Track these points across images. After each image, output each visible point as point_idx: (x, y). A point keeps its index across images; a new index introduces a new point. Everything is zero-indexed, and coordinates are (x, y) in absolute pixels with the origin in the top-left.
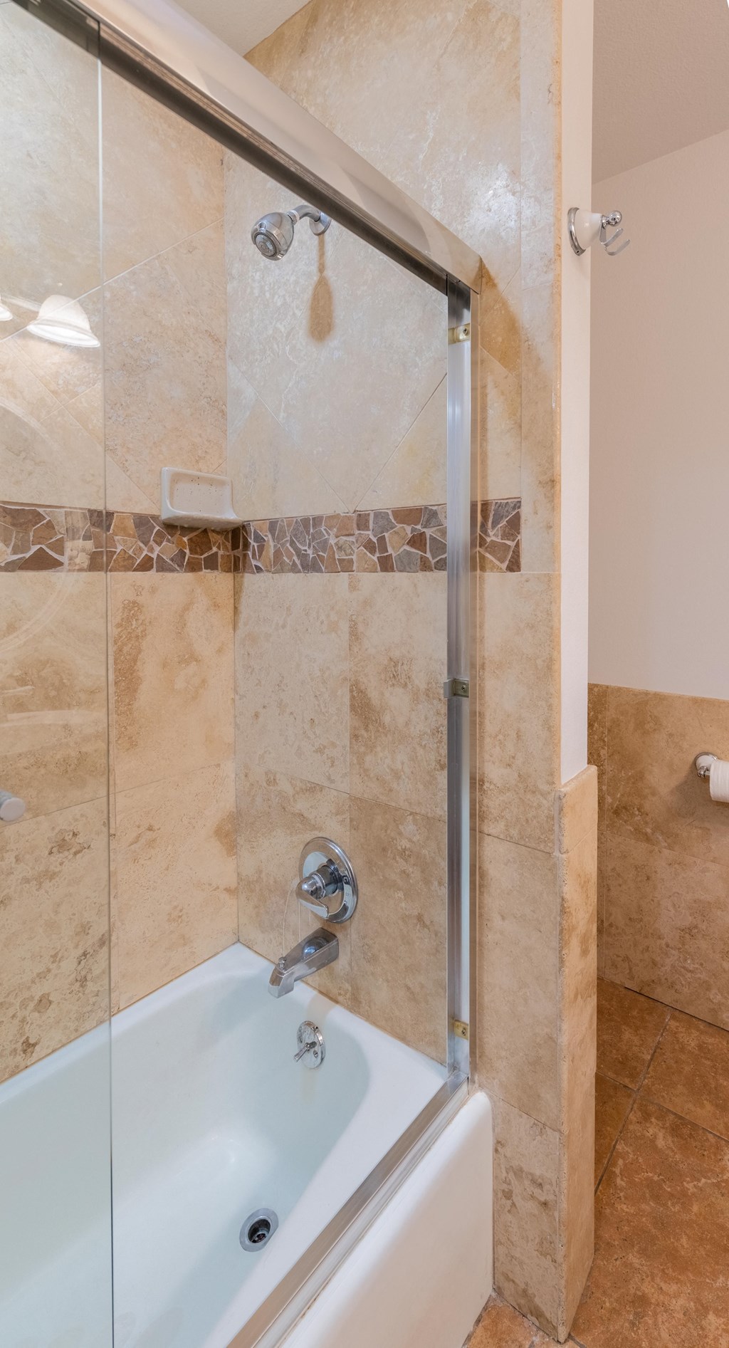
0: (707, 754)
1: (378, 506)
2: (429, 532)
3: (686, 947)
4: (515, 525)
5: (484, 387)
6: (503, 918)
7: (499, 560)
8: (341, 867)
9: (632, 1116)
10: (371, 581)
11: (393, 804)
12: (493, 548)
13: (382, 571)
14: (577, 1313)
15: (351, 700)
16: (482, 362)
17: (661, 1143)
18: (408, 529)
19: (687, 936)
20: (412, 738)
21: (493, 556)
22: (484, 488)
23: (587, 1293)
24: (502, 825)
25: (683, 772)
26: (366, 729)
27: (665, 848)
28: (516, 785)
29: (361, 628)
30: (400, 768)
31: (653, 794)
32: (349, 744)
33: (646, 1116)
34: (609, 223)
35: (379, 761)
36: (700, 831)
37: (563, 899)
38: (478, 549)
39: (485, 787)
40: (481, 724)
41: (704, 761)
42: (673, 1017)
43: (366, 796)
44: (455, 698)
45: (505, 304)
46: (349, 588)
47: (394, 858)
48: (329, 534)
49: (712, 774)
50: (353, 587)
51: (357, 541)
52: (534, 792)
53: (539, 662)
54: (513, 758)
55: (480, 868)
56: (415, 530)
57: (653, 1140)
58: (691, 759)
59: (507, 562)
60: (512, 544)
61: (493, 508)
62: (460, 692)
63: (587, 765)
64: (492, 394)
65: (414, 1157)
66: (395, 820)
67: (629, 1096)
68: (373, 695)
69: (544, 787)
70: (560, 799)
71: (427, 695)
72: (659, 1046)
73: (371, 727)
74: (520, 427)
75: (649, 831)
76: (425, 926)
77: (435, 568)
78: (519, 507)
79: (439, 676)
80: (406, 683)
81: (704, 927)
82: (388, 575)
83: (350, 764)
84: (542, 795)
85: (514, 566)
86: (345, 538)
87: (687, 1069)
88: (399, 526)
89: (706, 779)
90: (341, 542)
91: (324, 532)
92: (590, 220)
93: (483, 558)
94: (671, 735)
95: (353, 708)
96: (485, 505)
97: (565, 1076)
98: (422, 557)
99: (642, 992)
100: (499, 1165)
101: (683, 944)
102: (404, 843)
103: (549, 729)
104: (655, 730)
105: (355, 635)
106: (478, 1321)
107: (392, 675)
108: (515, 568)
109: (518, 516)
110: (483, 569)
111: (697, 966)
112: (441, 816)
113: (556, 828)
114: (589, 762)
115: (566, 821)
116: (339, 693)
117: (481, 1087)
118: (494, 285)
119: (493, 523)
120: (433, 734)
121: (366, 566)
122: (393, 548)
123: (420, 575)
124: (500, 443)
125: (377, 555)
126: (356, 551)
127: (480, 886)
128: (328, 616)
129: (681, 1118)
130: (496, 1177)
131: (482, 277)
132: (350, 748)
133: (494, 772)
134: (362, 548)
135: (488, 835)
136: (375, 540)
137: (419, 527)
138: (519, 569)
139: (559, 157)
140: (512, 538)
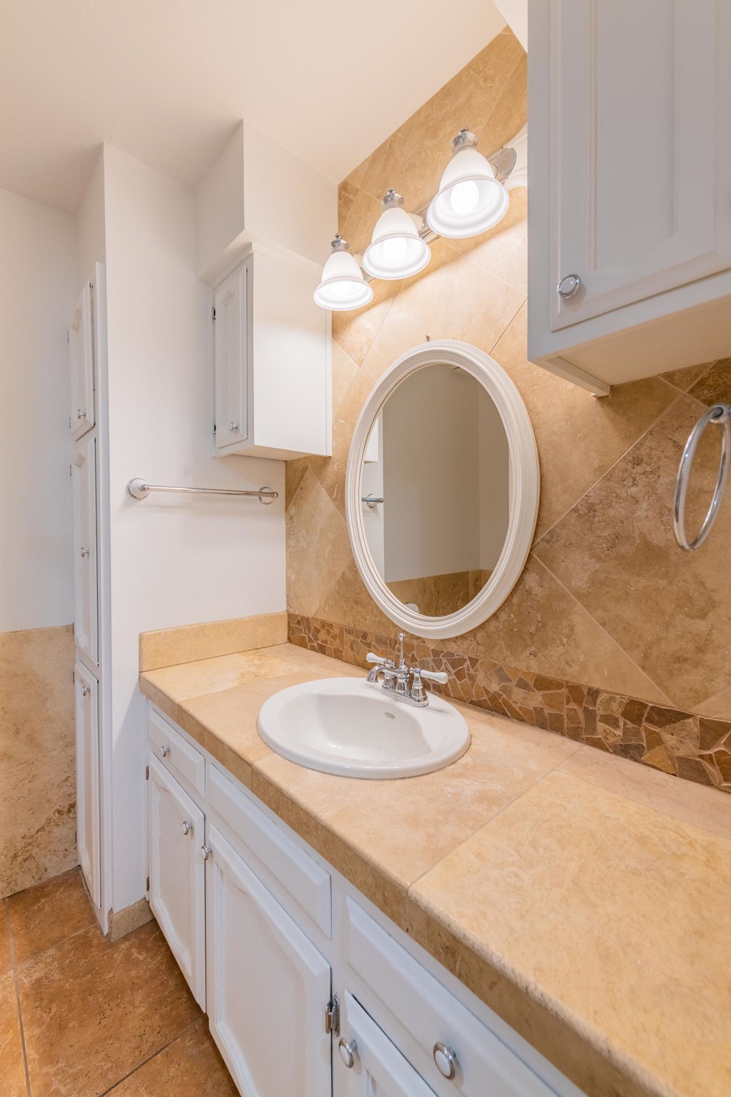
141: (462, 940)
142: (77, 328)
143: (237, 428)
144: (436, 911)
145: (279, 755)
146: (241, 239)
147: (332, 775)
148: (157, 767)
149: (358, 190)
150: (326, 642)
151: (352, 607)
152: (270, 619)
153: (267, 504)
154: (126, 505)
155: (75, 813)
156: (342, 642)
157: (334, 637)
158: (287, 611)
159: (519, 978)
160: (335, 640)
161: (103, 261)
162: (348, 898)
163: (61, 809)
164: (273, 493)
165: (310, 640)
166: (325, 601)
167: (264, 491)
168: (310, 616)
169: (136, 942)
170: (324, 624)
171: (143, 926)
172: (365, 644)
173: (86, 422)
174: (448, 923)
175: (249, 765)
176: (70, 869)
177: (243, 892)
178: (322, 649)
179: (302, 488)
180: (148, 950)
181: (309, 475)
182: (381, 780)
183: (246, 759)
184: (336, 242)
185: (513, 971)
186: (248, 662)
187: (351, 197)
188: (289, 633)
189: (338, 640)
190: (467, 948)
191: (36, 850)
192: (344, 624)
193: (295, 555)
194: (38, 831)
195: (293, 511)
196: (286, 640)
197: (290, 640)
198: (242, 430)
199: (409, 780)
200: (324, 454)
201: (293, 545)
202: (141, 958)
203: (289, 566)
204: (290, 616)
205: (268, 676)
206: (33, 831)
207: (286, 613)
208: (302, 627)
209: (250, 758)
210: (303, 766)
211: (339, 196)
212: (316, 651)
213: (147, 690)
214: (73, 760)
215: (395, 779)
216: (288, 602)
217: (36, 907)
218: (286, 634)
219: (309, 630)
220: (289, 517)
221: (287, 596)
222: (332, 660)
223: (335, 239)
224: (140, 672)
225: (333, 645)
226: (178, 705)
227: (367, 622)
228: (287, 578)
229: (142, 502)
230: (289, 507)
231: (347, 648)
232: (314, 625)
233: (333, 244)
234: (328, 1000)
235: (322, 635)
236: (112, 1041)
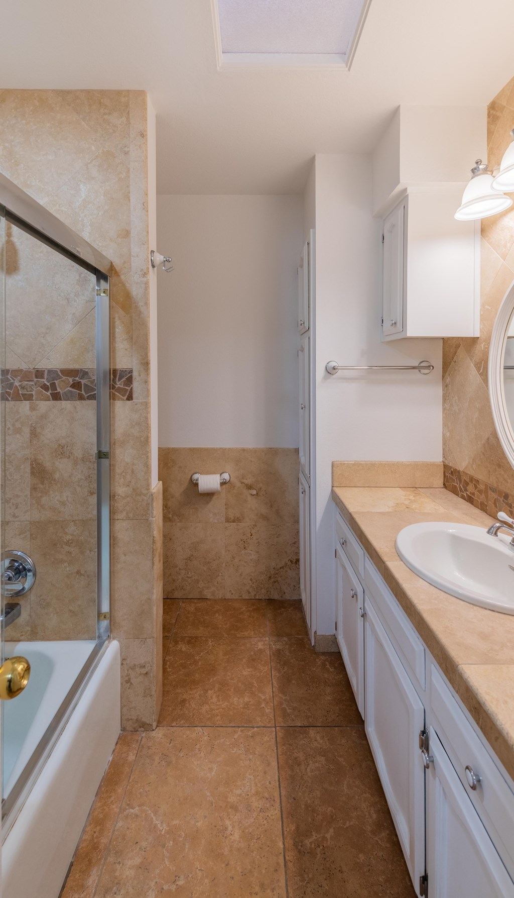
0: (196, 473)
1: (50, 367)
2: (83, 382)
3: (189, 566)
4: (130, 380)
5: (114, 318)
6: (125, 555)
7: (122, 395)
8: (24, 562)
9: (171, 646)
10: (44, 406)
11: (61, 519)
12: (119, 390)
13: (53, 400)
14: (159, 718)
15: (31, 469)
16: (113, 307)
17: (184, 649)
18: (71, 380)
19: (189, 561)
20: (74, 483)
21: (119, 394)
22: (115, 363)
23: (162, 710)
24: (124, 513)
25: (186, 483)
26: (42, 483)
27: (178, 522)
28: (132, 494)
29: (38, 430)
30: (66, 499)
31: (172, 497)
32: (29, 493)
33: (176, 643)
34: (166, 260)
35: (52, 499)
36: (193, 510)
37: (154, 537)
38: (112, 390)
39: (116, 498)
40: (114, 469)
41: (196, 476)
42: (183, 602)
43: (42, 519)
44: (99, 460)
45: (124, 285)
46: (30, 409)
47: (62, 547)
48: (14, 380)
49: (200, 482)
50: (32, 409)
51: (35, 384)
52: (140, 495)
53: (142, 439)
54: (130, 482)
55: (113, 536)
56: (75, 380)
57: (180, 650)
58: (189, 477)
59: (126, 397)
60: (129, 389)
61: (119, 372)
62: (102, 457)
63: (158, 481)
64: (117, 322)
65: (92, 671)
66: (62, 527)
67: (168, 639)
68: (48, 465)
69: (145, 492)
70: (152, 495)
71: (83, 461)
72: (179, 615)
73: (46, 482)
74: (132, 338)
75: (170, 516)
76: (81, 575)
77: (87, 399)
78: (132, 373)
79: (90, 450)
80: (70, 456)
81: (196, 554)
82: (58, 403)
83: (31, 505)
84: (144, 495)
85: (130, 398)
86: (27, 383)
87: (191, 619)
88: (64, 378)
89: (197, 484)
90: (24, 385)
91: (10, 379)
92: (159, 258)
93: (114, 394)
94: (180, 467)
95: (32, 473)
96: (115, 371)
97: (155, 612)
98: (79, 394)
99: (169, 597)
100: (124, 670)
101: (187, 566)
102: (69, 537)
103: (147, 467)
104: (173, 466)
105: (34, 434)
106: (117, 744)
107: (60, 453)
108: (130, 399)
109: (131, 377)
110: (114, 399)
111: (193, 574)
112: (91, 517)
113: (150, 508)
114: (159, 480)
115: (154, 504)
116: (22, 467)
117: (114, 639)
118: (118, 276)
119: (119, 379)
120: (86, 479)
121: (42, 398)
122: (61, 389)
123: (78, 402)
124: (121, 345)
125: (50, 392)
126: (35, 389)
127: (113, 545)
128: (13, 425)
129: (191, 637)
130: (122, 677)
131: (112, 270)
132: (31, 496)
133: (121, 490)
134: (39, 388)
135: (118, 520)
136: (48, 384)
137: (77, 379)
138: (132, 399)
139: (148, 232)
140: (128, 386)
141: (482, 705)
142: (302, 266)
143: (395, 323)
144: (471, 684)
145: (404, 563)
146: (399, 188)
147: (436, 588)
148: (341, 552)
149: (504, 107)
150: (473, 494)
151: (496, 468)
152: (427, 467)
153: (425, 374)
154: (325, 378)
155: (299, 565)
156: (487, 497)
157: (480, 492)
158: (443, 462)
159: (509, 739)
160: (481, 494)
161: (314, 227)
162: (432, 665)
163: (292, 560)
164: (429, 366)
165: (461, 490)
166: (473, 459)
167: (422, 365)
168: (461, 470)
169: (329, 659)
170: (472, 479)
171: (333, 652)
172: (507, 504)
173: (304, 327)
174: (476, 692)
175: (384, 563)
176: (297, 599)
177: (382, 645)
178: (470, 500)
179: (455, 362)
180: (335, 668)
181: (461, 352)
182: (473, 604)
183: (382, 558)
184: (475, 169)
185: (507, 734)
186: (405, 496)
187: (498, 114)
188: (444, 480)
189: (483, 495)
190: (485, 711)
191: (279, 579)
192: (489, 482)
193: (450, 417)
194: (281, 568)
195: (448, 380)
196: (442, 486)
197: (445, 486)
198: (399, 324)
199: (497, 614)
200: (471, 335)
201: (448, 408)
202: (331, 670)
203: (445, 425)
204: (445, 466)
205: (416, 510)
206: (278, 567)
207: (442, 463)
208: (454, 478)
209: (385, 559)
210: (418, 575)
211: (488, 115)
212: (465, 500)
213: (335, 499)
214: (298, 532)
215: (486, 609)
216: (444, 454)
217: (279, 611)
218: (443, 481)
219: (460, 481)
220: (445, 384)
221: (444, 450)
222: (477, 511)
223: (475, 165)
224: (333, 487)
225: (479, 499)
226: (350, 514)
227: (508, 485)
228: (444, 435)
229: (334, 376)
230: (446, 377)
231: (491, 503)
232: (464, 478)
233: (473, 171)
234: (423, 729)
235: (471, 488)
236: (312, 703)
